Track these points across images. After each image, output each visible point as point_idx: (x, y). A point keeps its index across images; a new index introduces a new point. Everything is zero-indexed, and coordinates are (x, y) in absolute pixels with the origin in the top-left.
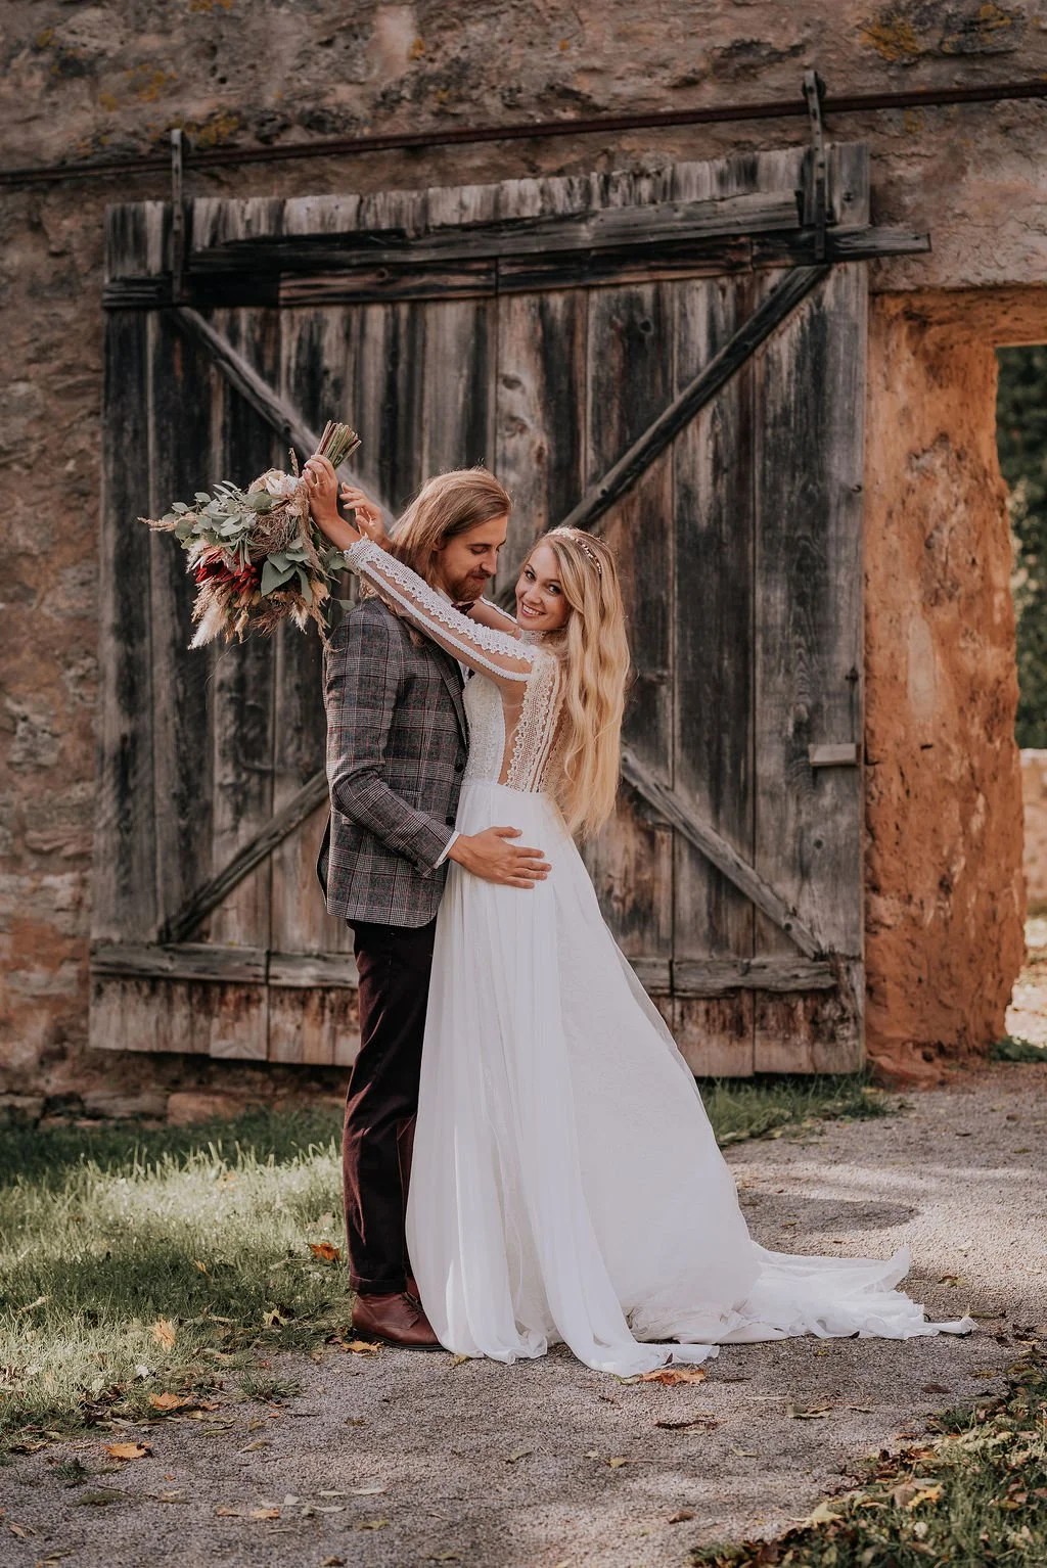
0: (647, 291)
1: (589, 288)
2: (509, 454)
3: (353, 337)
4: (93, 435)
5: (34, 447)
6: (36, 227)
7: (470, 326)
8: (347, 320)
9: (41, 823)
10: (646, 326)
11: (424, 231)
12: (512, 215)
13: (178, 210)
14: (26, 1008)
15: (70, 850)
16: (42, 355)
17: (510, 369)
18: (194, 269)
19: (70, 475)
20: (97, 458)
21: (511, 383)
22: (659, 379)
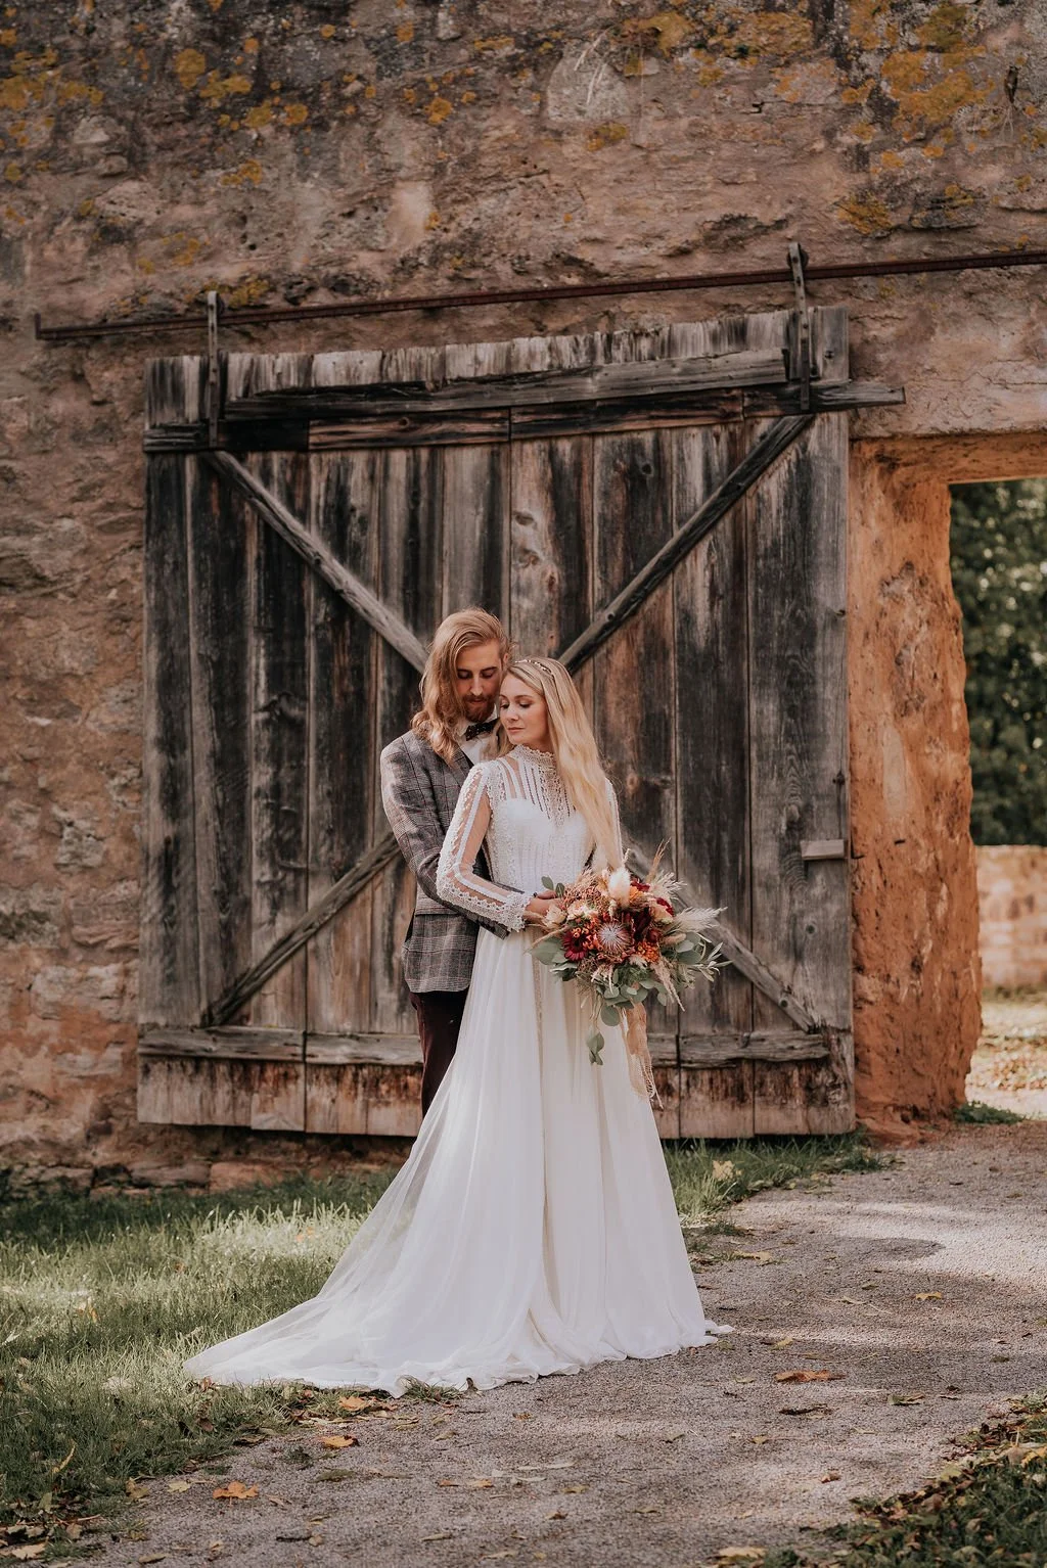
0: (648, 438)
1: (594, 435)
2: (523, 583)
3: (378, 479)
4: (134, 566)
5: (78, 578)
6: (79, 378)
7: (485, 469)
8: (372, 463)
9: (87, 917)
10: (647, 469)
11: (442, 383)
12: (524, 370)
13: (213, 364)
14: (73, 1087)
15: (114, 943)
16: (85, 494)
17: (523, 507)
18: (229, 417)
19: (113, 603)
20: (138, 587)
21: (524, 520)
22: (659, 516)
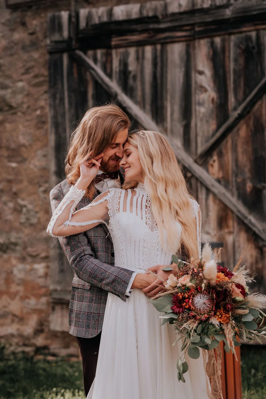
0: (254, 34)
1: (230, 34)
2: (201, 101)
3: (140, 58)
4: (46, 100)
5: (25, 106)
6: (24, 24)
7: (184, 52)
8: (137, 52)
9: (32, 245)
10: (253, 48)
11: (166, 16)
12: (199, 7)
13: (73, 14)
14: (29, 313)
15: (43, 255)
16: (27, 71)
17: (200, 67)
18: (80, 36)
19: (38, 116)
20: (47, 109)
21: (201, 73)
22: (259, 69)
